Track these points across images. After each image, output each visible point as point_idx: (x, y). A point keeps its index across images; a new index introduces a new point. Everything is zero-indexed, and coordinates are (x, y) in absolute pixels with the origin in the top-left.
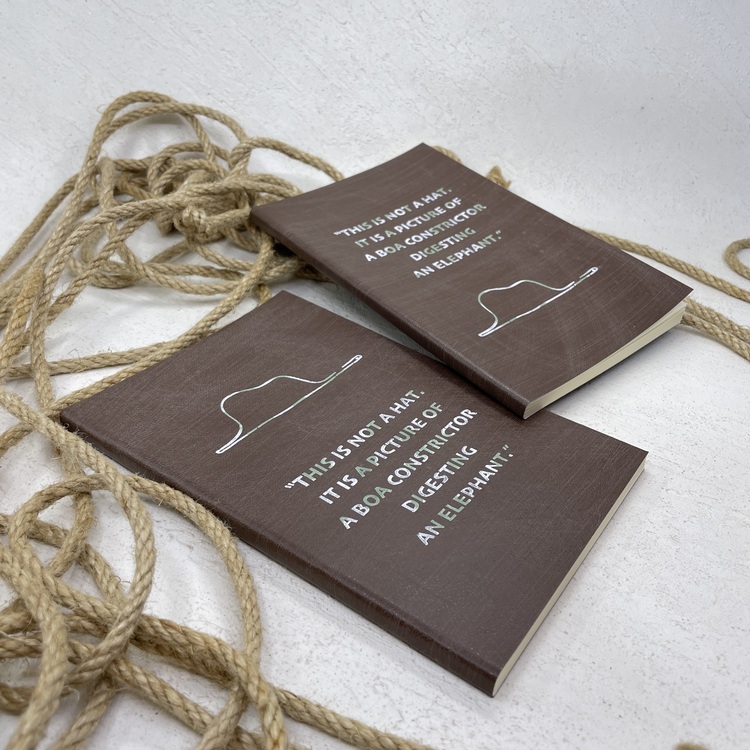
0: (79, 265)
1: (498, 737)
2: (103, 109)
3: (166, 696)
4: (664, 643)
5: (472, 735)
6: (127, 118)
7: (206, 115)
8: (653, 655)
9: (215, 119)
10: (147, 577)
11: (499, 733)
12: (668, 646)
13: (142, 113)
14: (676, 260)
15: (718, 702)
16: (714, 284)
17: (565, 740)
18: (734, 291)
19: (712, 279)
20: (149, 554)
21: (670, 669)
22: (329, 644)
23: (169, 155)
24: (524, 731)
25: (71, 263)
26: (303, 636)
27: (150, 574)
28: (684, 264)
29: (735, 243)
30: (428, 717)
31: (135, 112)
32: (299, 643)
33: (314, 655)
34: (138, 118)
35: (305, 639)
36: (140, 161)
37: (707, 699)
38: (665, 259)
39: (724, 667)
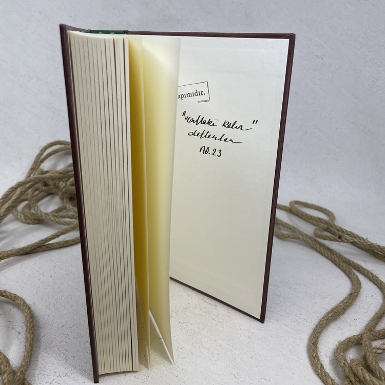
0: (19, 214)
2: (41, 148)
13: (59, 150)
25: (16, 213)
31: (56, 149)
34: (58, 152)
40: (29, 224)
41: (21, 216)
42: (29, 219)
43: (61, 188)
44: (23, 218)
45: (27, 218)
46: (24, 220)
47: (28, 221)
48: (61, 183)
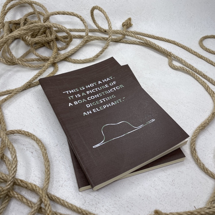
1: (110, 207)
2: (3, 5)
3: (23, 200)
4: (158, 177)
5: (103, 206)
6: (11, 7)
7: (35, 4)
8: (155, 180)
9: (38, 5)
10: (15, 169)
11: (110, 205)
12: (159, 178)
13: (16, 4)
14: (183, 46)
15: (170, 194)
16: (194, 53)
17: (127, 207)
18: (199, 56)
19: (193, 52)
20: (15, 162)
21: (159, 185)
22: (68, 181)
23: (26, 18)
24: (117, 204)
26: (61, 179)
27: (16, 168)
28: (185, 47)
29: (203, 37)
30: (92, 201)
31: (13, 4)
32: (60, 181)
33: (64, 184)
34: (15, 6)
35: (62, 180)
36: (18, 20)
37: (167, 193)
38: (180, 45)
39: (174, 184)
40: (10, 65)
41: (3, 60)
42: (9, 62)
43: (28, 42)
44: (4, 61)
45: (7, 62)
46: (6, 63)
47: (9, 63)
48: (27, 37)
